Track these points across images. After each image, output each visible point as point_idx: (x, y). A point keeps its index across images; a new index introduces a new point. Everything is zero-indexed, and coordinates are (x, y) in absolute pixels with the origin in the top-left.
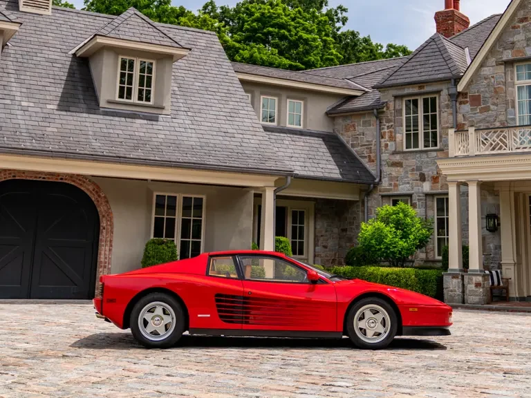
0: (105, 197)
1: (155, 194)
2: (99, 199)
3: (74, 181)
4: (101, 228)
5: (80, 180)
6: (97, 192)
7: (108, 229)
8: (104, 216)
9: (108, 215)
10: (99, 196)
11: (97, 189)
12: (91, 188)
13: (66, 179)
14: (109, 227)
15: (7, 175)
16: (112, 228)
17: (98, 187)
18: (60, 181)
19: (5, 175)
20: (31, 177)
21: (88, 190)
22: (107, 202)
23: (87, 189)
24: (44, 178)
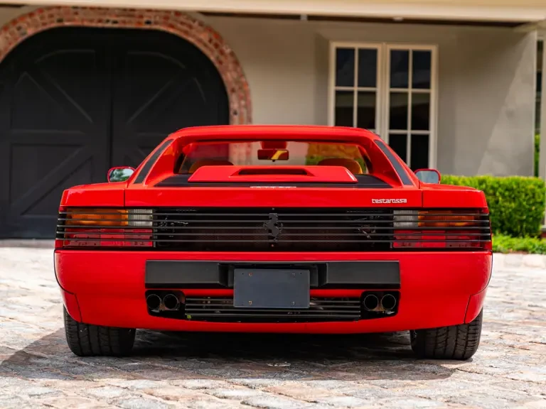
0: (232, 54)
1: (334, 46)
2: (222, 58)
3: (172, 26)
4: (231, 113)
5: (182, 23)
6: (216, 46)
7: (241, 114)
8: (233, 91)
9: (240, 88)
10: (222, 53)
11: (217, 40)
12: (205, 37)
13: (156, 23)
14: (244, 111)
15: (47, 20)
16: (249, 112)
17: (217, 36)
18: (147, 27)
19: (42, 18)
20: (92, 21)
21: (200, 41)
22: (236, 63)
23: (198, 38)
24: (115, 22)
